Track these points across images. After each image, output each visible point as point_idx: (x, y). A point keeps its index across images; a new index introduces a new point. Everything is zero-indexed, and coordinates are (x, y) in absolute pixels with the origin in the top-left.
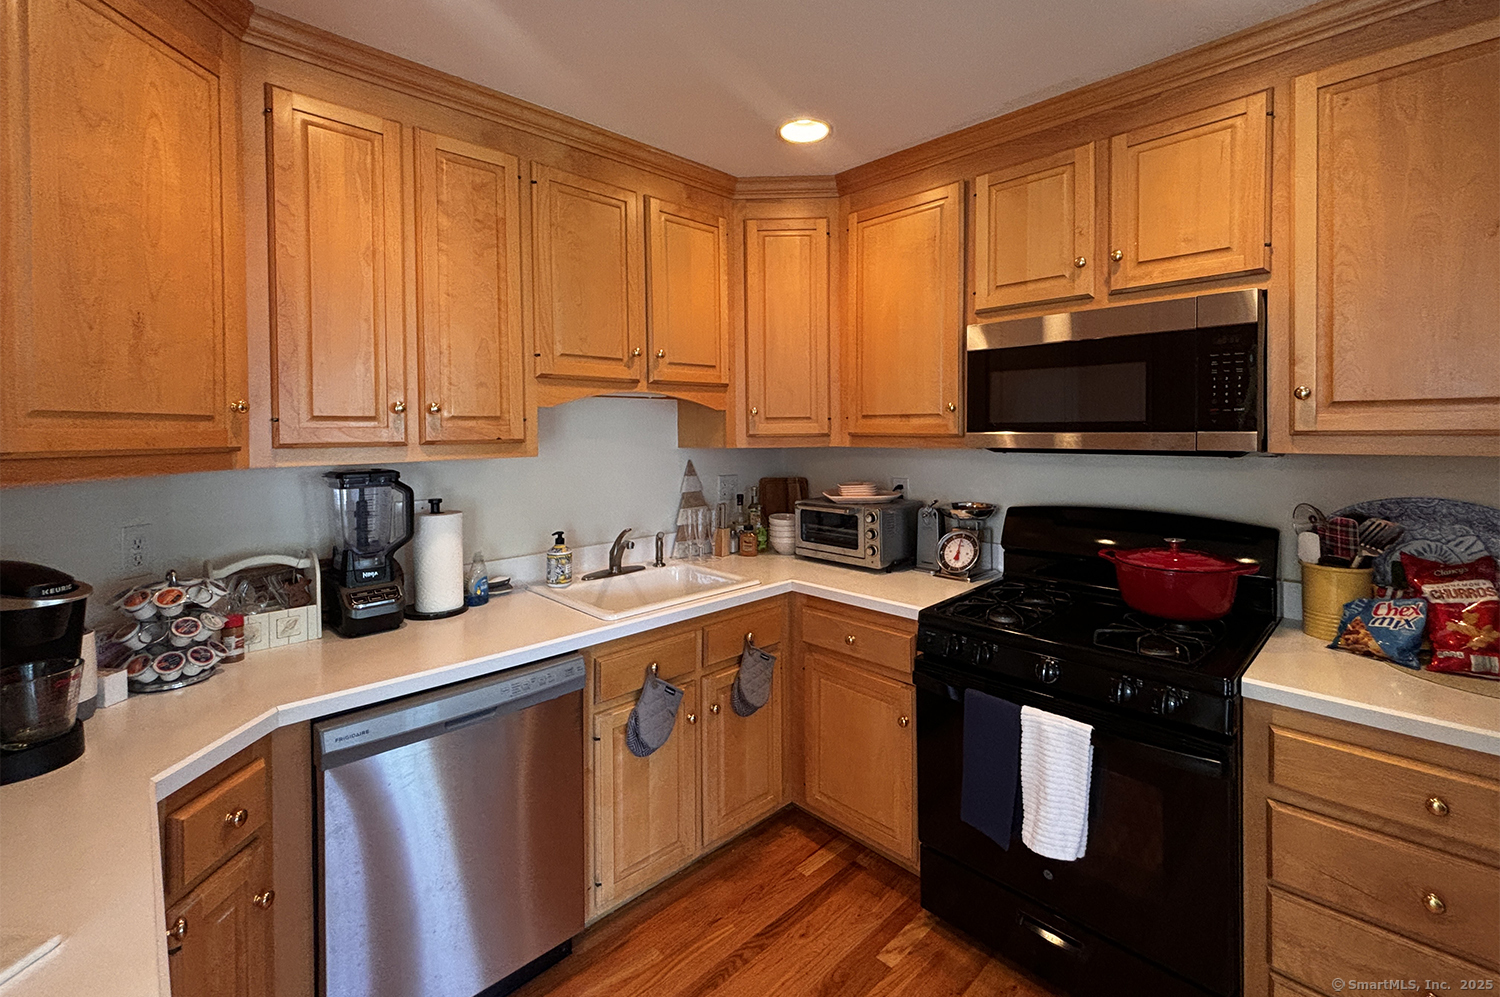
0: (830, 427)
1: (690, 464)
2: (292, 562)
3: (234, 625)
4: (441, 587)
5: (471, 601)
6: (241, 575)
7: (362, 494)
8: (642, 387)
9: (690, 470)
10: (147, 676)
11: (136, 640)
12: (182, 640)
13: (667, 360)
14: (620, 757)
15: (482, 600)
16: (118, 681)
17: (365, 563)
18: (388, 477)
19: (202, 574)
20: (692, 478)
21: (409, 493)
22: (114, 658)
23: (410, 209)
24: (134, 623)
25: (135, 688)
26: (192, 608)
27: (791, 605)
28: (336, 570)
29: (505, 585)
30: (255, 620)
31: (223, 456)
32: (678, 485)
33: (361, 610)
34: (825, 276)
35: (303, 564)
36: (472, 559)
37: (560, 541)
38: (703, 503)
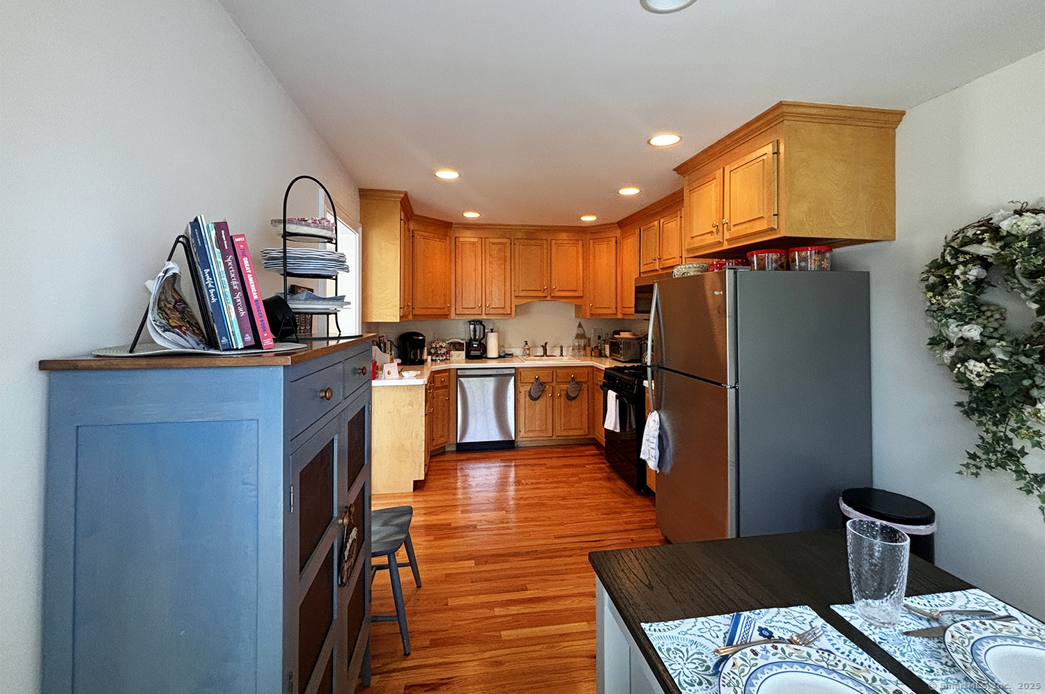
0: (617, 311)
1: (580, 323)
2: (460, 341)
3: (448, 352)
4: (493, 351)
5: (500, 357)
6: (451, 343)
7: (475, 326)
8: (549, 298)
9: (580, 326)
10: (434, 358)
11: (433, 351)
12: (439, 352)
13: (557, 289)
14: (527, 400)
15: (504, 357)
16: (430, 357)
17: (474, 343)
18: (480, 322)
19: (443, 341)
20: (580, 329)
21: (484, 327)
22: (429, 353)
23: (483, 256)
24: (432, 348)
25: (432, 360)
26: (441, 347)
27: (593, 370)
28: (469, 344)
29: (511, 355)
30: (453, 353)
31: (446, 316)
32: (575, 331)
33: (473, 353)
34: (614, 258)
35: (462, 342)
36: (500, 346)
37: (526, 344)
38: (585, 338)
